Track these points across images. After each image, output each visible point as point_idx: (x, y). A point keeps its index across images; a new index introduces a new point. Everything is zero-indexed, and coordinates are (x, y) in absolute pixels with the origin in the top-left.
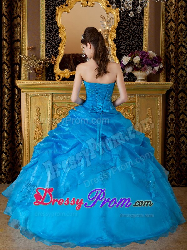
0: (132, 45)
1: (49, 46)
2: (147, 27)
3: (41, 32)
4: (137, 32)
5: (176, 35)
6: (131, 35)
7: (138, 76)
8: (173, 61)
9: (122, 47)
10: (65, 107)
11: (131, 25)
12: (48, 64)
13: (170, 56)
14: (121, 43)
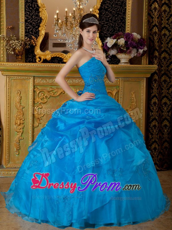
0: (115, 26)
1: (29, 26)
2: (130, 8)
3: (20, 11)
4: (120, 13)
5: (160, 16)
6: (114, 16)
7: (122, 59)
8: (156, 44)
9: (104, 28)
10: (48, 90)
11: (113, 6)
12: (29, 45)
13: (154, 39)
14: (104, 24)
